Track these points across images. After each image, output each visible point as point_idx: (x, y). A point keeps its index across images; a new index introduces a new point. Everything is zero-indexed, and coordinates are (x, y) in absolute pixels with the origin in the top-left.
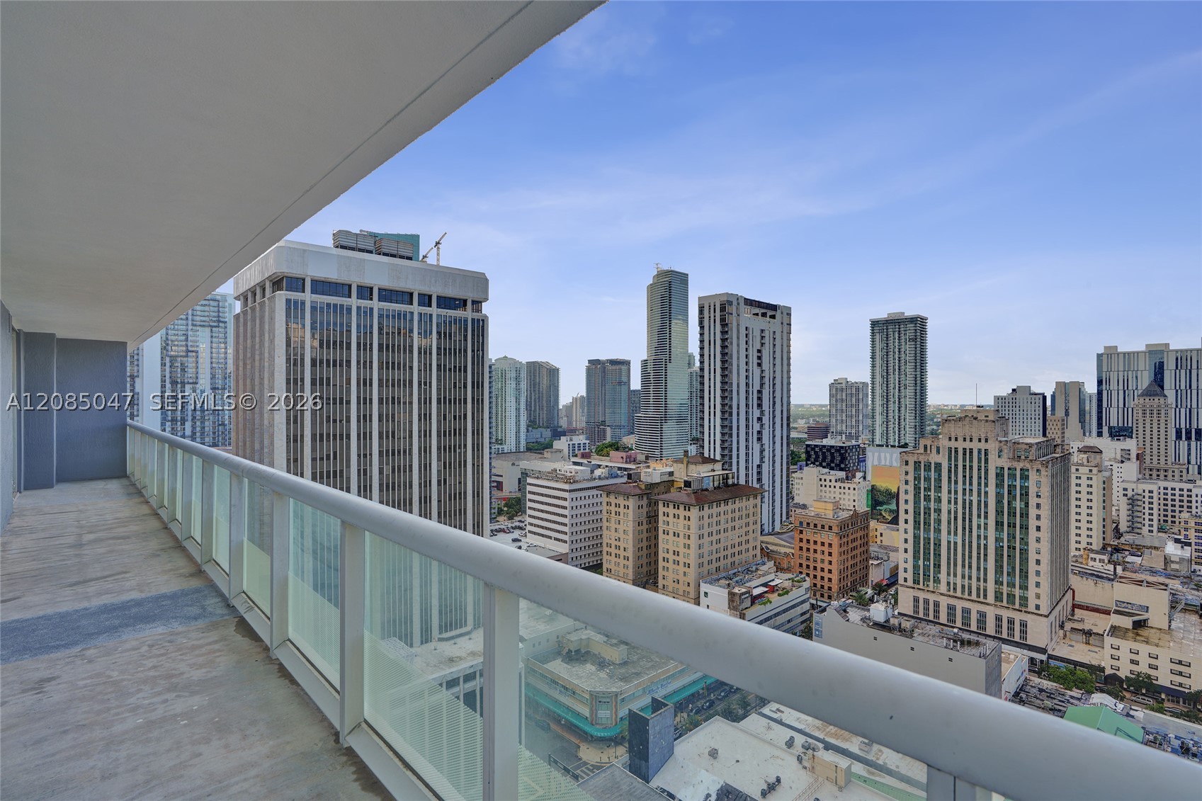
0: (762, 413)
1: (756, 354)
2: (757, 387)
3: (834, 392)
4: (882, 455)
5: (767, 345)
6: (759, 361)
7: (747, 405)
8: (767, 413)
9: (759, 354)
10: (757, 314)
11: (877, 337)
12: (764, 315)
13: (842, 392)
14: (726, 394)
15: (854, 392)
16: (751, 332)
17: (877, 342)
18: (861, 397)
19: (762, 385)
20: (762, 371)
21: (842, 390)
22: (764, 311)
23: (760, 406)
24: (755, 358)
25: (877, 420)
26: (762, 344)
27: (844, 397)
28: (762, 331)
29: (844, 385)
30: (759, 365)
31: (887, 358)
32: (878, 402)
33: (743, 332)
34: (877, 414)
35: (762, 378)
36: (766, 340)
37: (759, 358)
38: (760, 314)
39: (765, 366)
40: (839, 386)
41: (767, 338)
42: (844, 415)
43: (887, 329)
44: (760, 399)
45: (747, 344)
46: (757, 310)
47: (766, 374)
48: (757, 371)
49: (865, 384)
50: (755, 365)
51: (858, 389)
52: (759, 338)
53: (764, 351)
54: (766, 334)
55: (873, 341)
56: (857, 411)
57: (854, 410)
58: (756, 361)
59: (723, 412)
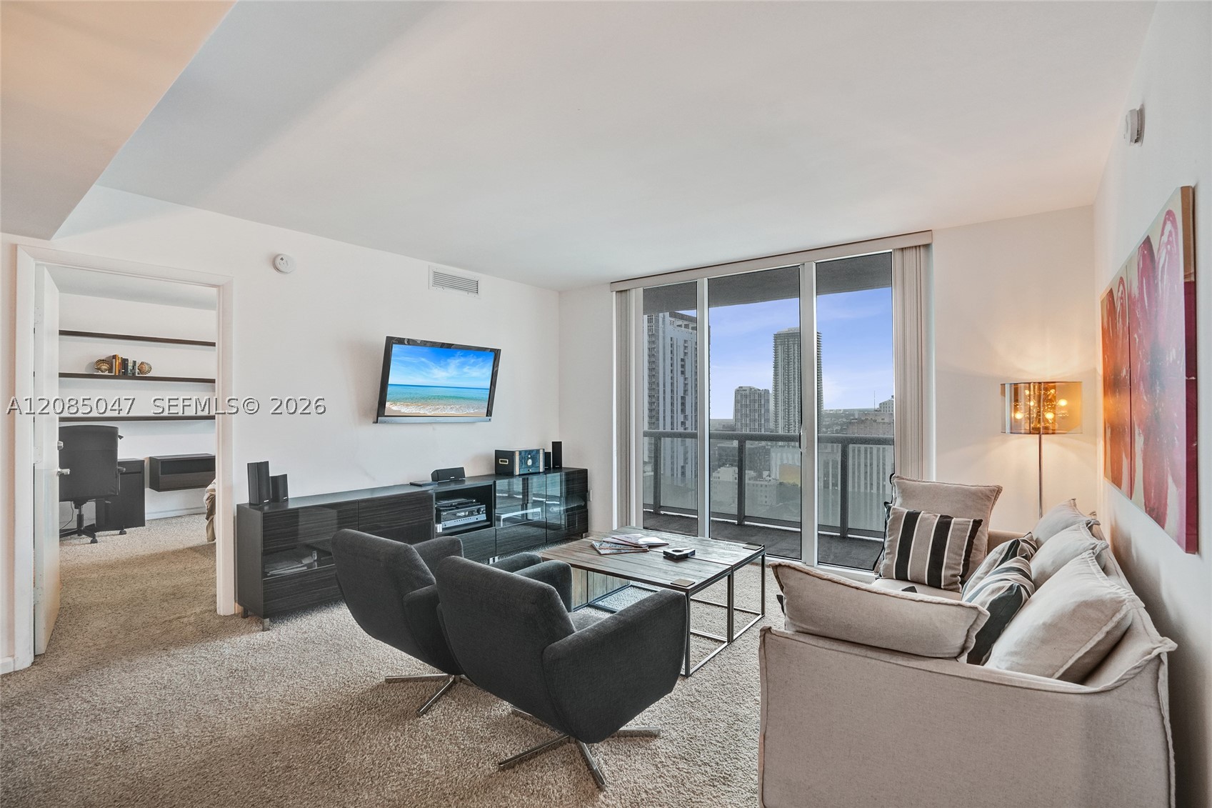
0: (685, 417)
1: (680, 363)
2: (681, 393)
3: (739, 398)
4: (785, 456)
5: (689, 354)
6: (683, 370)
7: (672, 411)
8: (689, 417)
9: (683, 363)
10: (680, 326)
11: (780, 347)
12: (686, 326)
13: (748, 399)
14: (654, 400)
15: (757, 398)
16: (675, 343)
17: (780, 353)
18: (763, 403)
19: (685, 391)
20: (685, 379)
21: (746, 396)
22: (686, 323)
23: (683, 411)
24: (679, 366)
25: (780, 423)
26: (685, 354)
27: (748, 403)
28: (685, 341)
29: (748, 392)
30: (683, 373)
31: (788, 367)
32: (781, 408)
33: (668, 342)
34: (780, 418)
35: (686, 385)
36: (689, 351)
37: (683, 366)
38: (683, 326)
39: (688, 374)
40: (743, 392)
41: (689, 348)
42: (748, 419)
43: (788, 342)
44: (683, 404)
45: (671, 353)
46: (680, 322)
47: (689, 381)
48: (681, 379)
49: (767, 391)
50: (679, 373)
51: (760, 395)
52: (682, 348)
53: (686, 360)
54: (689, 344)
55: (776, 352)
56: (760, 415)
57: (757, 415)
58: (680, 369)
59: (650, 417)
